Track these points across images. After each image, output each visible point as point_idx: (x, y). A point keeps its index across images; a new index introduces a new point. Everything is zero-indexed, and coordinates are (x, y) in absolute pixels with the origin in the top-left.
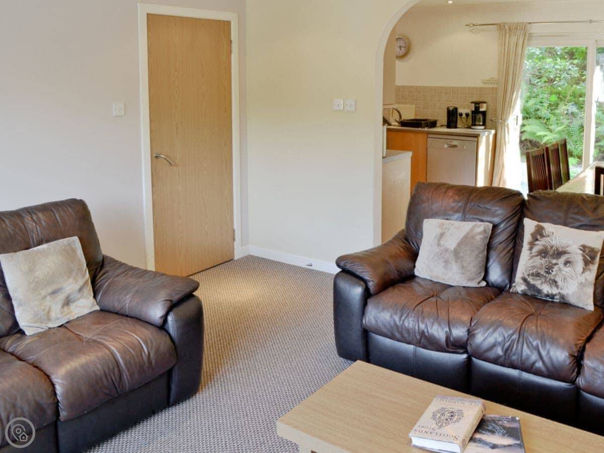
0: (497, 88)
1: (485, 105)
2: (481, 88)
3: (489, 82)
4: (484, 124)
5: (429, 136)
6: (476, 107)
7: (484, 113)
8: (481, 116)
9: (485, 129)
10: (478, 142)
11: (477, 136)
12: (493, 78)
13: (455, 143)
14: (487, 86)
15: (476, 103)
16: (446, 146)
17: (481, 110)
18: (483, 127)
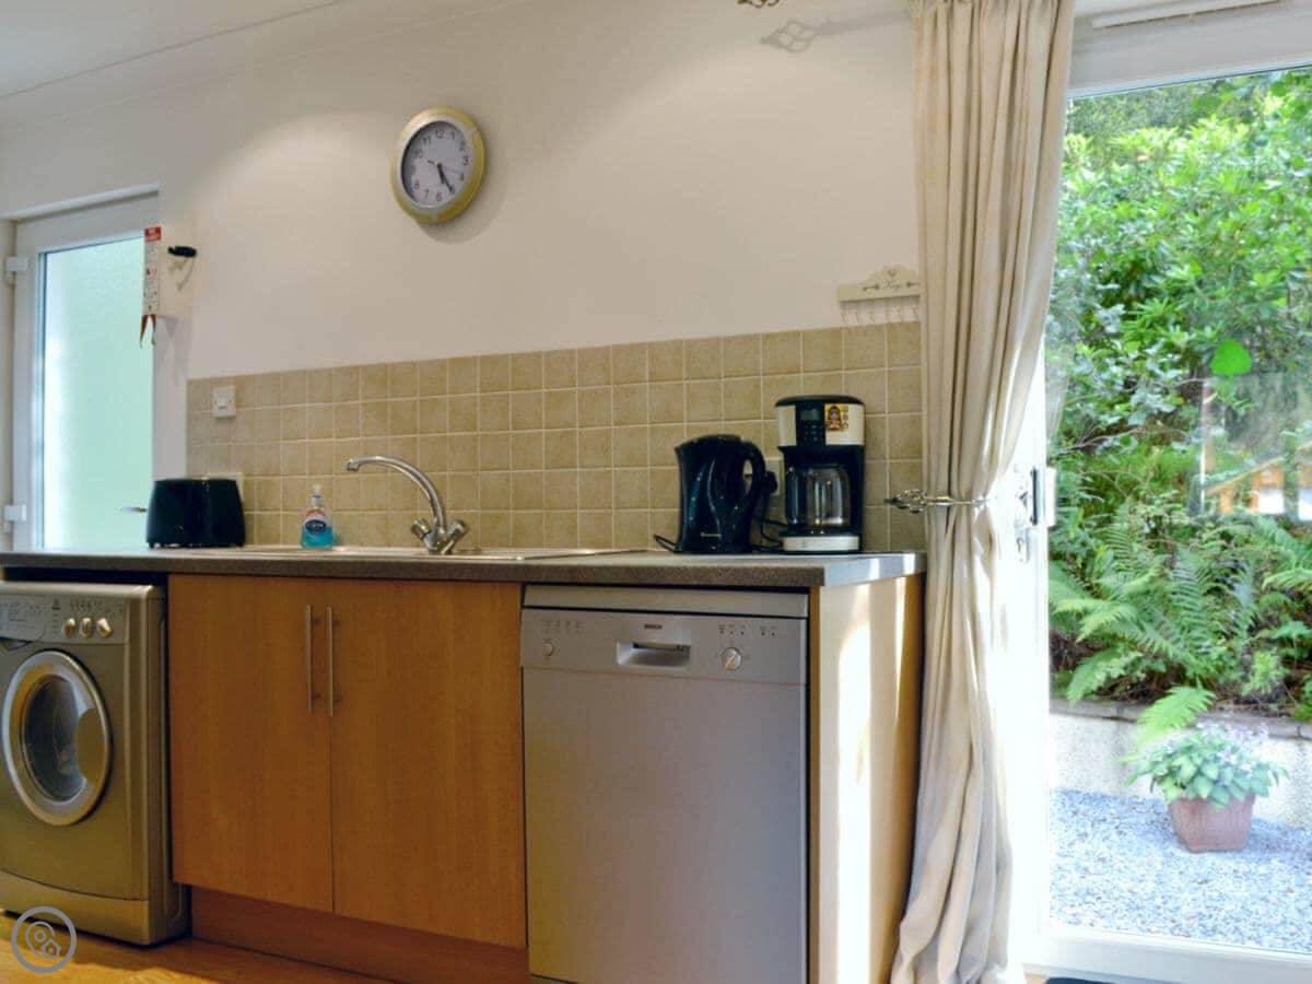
0: (917, 324)
1: (853, 413)
2: (835, 333)
3: (872, 294)
4: (855, 525)
5: (532, 596)
6: (802, 427)
7: (852, 461)
8: (834, 478)
9: (861, 550)
10: (811, 623)
11: (806, 585)
12: (892, 273)
13: (673, 633)
14: (864, 318)
15: (801, 405)
16: (625, 656)
17: (833, 438)
18: (845, 542)
